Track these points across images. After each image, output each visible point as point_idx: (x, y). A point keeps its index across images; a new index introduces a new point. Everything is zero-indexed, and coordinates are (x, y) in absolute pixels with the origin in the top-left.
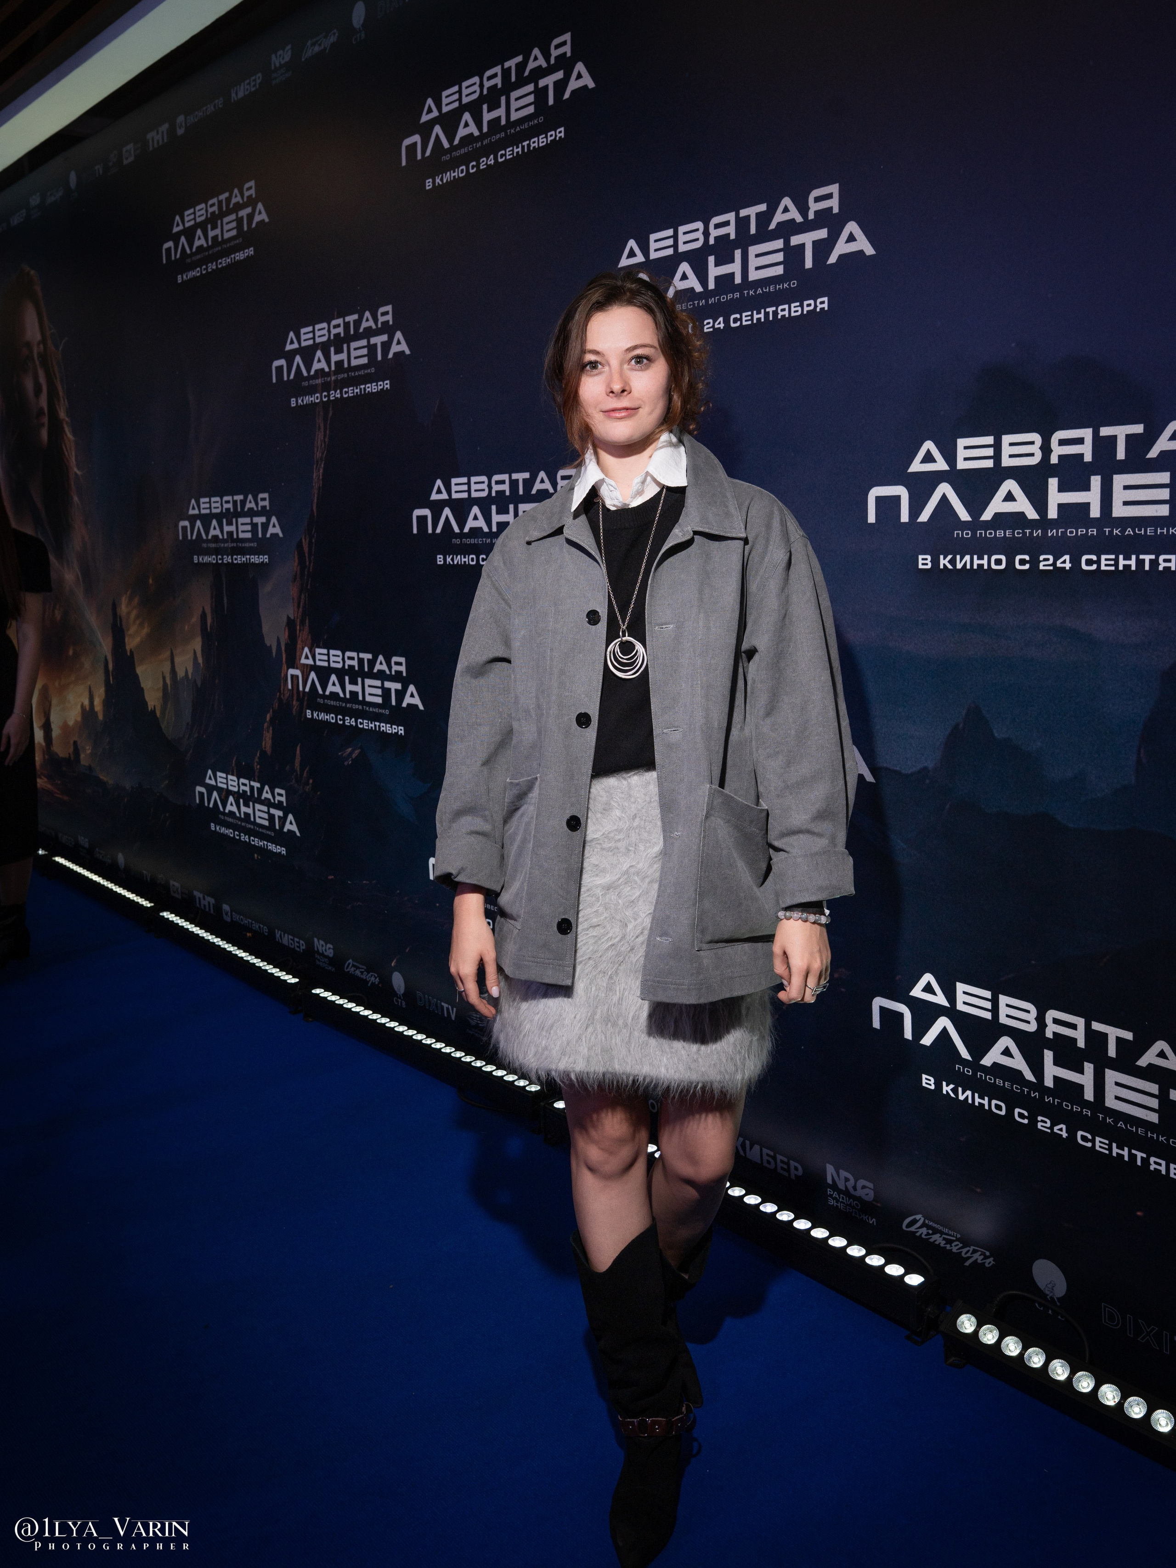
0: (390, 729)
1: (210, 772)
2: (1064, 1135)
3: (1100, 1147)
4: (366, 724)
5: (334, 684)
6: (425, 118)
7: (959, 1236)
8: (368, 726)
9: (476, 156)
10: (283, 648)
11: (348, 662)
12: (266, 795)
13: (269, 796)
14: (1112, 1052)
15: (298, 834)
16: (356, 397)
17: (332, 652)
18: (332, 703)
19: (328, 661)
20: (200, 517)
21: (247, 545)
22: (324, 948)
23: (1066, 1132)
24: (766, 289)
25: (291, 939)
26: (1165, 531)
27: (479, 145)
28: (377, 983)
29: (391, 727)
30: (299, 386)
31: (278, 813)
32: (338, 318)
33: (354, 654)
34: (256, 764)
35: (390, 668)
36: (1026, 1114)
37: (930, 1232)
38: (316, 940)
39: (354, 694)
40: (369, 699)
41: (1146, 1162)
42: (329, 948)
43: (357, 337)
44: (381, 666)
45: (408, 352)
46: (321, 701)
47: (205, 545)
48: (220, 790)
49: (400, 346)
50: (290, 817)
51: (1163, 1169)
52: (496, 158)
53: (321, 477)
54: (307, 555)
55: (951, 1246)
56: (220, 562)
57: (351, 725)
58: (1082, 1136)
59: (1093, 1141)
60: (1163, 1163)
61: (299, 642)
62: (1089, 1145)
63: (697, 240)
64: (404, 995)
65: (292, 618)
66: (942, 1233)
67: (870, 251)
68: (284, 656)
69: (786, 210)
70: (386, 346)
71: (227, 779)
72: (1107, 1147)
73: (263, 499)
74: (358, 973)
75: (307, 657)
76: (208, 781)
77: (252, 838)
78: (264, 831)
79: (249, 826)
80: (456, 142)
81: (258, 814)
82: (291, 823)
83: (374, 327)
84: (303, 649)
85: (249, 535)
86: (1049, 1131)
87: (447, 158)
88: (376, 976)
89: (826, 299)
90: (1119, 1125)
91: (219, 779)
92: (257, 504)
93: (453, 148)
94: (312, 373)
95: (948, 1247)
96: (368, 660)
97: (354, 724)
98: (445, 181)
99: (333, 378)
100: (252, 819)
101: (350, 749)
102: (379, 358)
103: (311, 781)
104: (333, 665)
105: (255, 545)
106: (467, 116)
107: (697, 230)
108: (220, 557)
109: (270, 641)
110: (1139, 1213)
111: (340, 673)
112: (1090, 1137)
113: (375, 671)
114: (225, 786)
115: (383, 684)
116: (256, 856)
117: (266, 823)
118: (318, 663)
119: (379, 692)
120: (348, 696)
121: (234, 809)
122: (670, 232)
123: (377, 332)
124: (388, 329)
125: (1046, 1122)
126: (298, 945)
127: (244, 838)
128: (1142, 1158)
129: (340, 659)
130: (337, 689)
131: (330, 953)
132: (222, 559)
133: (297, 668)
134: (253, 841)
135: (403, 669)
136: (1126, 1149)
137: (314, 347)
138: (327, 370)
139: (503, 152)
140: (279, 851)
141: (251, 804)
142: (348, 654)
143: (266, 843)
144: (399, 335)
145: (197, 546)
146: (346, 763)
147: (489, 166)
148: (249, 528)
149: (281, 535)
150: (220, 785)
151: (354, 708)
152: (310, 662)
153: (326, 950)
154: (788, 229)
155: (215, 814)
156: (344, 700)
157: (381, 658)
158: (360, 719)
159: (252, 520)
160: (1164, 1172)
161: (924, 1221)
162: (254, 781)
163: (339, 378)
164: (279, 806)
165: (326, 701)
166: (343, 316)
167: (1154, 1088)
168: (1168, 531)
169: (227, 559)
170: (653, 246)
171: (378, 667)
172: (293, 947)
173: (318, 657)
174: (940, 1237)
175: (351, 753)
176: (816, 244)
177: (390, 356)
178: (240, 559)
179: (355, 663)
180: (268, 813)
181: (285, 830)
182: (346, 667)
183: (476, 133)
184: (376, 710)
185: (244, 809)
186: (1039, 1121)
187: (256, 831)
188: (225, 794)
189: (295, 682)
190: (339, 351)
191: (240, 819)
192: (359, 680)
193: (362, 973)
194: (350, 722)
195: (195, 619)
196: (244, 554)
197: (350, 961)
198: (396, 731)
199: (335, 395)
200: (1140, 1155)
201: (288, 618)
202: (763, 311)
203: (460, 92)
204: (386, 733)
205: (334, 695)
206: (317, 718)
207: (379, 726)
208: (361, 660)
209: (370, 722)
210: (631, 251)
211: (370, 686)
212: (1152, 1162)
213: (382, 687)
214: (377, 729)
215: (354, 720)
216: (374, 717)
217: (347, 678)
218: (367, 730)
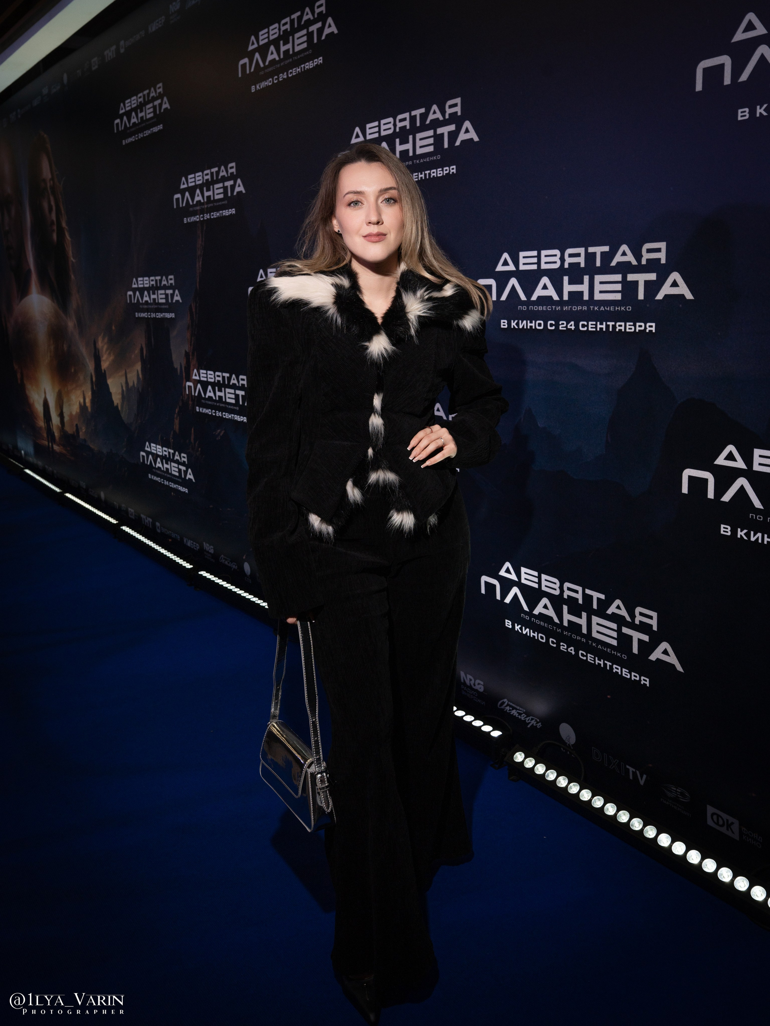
0: (239, 418)
1: (147, 443)
2: (573, 653)
3: (590, 659)
4: (227, 416)
5: (210, 392)
6: (250, 48)
7: (526, 711)
8: (228, 417)
9: (277, 73)
10: (183, 369)
11: (217, 378)
12: (177, 457)
13: (178, 458)
14: (595, 606)
15: (194, 481)
16: (218, 218)
17: (209, 372)
18: (210, 403)
19: (207, 377)
20: (138, 289)
21: (163, 307)
22: (209, 548)
23: (574, 651)
24: (425, 160)
25: (192, 543)
27: (279, 66)
28: (236, 569)
29: (240, 417)
30: (188, 210)
31: (183, 468)
32: (207, 169)
33: (220, 374)
34: (171, 439)
35: (238, 382)
36: (555, 641)
37: (511, 709)
38: (204, 543)
39: (220, 397)
40: (228, 400)
41: (611, 667)
42: (212, 548)
43: (218, 182)
44: (234, 381)
45: (244, 192)
46: (203, 401)
47: (141, 306)
48: (153, 454)
49: (240, 188)
50: (190, 471)
51: (619, 671)
52: (287, 75)
53: (201, 266)
54: (194, 313)
55: (521, 717)
56: (149, 317)
57: (220, 416)
58: (581, 653)
59: (587, 656)
60: (619, 668)
61: (192, 366)
62: (585, 658)
63: (390, 128)
64: (250, 575)
65: (188, 351)
66: (518, 710)
67: (476, 139)
68: (184, 374)
69: (435, 113)
70: (233, 187)
71: (156, 447)
72: (593, 659)
73: (171, 279)
74: (226, 563)
75: (196, 375)
76: (147, 449)
77: (170, 483)
78: (176, 479)
79: (168, 476)
80: (267, 64)
81: (173, 469)
82: (190, 474)
83: (226, 176)
84: (193, 370)
85: (164, 301)
86: (566, 651)
87: (262, 73)
88: (236, 564)
89: (454, 167)
90: (599, 647)
91: (152, 448)
92: (168, 282)
93: (266, 67)
94: (195, 203)
95: (519, 717)
96: (227, 377)
97: (221, 415)
98: (261, 87)
99: (206, 206)
100: (170, 472)
101: (218, 431)
102: (229, 195)
104: (209, 380)
105: (167, 307)
106: (272, 48)
107: (390, 123)
108: (149, 314)
109: (177, 365)
110: (609, 697)
111: (213, 385)
112: (585, 654)
113: (231, 384)
114: (155, 452)
115: (235, 392)
116: (172, 493)
117: (177, 474)
118: (202, 379)
119: (233, 396)
120: (217, 399)
121: (160, 465)
122: (376, 124)
123: (228, 179)
124: (233, 177)
125: (564, 646)
126: (195, 546)
127: (166, 483)
128: (610, 665)
129: (212, 376)
130: (212, 394)
131: (212, 551)
132: (150, 315)
133: (191, 382)
134: (171, 485)
135: (245, 382)
136: (602, 660)
137: (196, 187)
138: (202, 201)
139: (291, 71)
140: (184, 491)
141: (169, 462)
142: (217, 373)
143: (177, 486)
144: (239, 181)
145: (138, 307)
146: (217, 439)
147: (284, 79)
148: (164, 296)
149: (181, 301)
150: (153, 451)
151: (221, 406)
152: (197, 378)
153: (210, 549)
154: (436, 124)
155: (151, 468)
156: (215, 401)
157: (234, 376)
158: (224, 412)
159: (165, 292)
160: (620, 673)
161: (508, 702)
162: (170, 449)
163: (209, 207)
164: (183, 464)
165: (206, 401)
166: (210, 168)
167: (614, 626)
169: (153, 315)
170: (368, 131)
171: (232, 382)
172: (193, 547)
173: (201, 375)
175: (220, 432)
176: (450, 133)
177: (235, 194)
178: (160, 315)
179: (220, 379)
180: (178, 468)
181: (187, 478)
182: (216, 381)
183: (277, 59)
184: (232, 407)
185: (165, 466)
186: (561, 645)
187: (172, 478)
188: (155, 456)
189: (190, 390)
190: (208, 190)
191: (163, 471)
192: (223, 389)
193: (228, 563)
194: (219, 414)
195: (137, 351)
196: (161, 312)
197: (222, 556)
198: (242, 420)
199: (207, 216)
200: (609, 664)
201: (186, 351)
202: (423, 173)
203: (268, 33)
204: (237, 421)
205: (210, 398)
206: (202, 412)
207: (234, 417)
208: (223, 377)
209: (229, 414)
210: (357, 134)
211: (229, 393)
212: (614, 668)
213: (235, 394)
214: (233, 419)
215: (220, 413)
216: (231, 412)
217: (217, 388)
218: (227, 419)
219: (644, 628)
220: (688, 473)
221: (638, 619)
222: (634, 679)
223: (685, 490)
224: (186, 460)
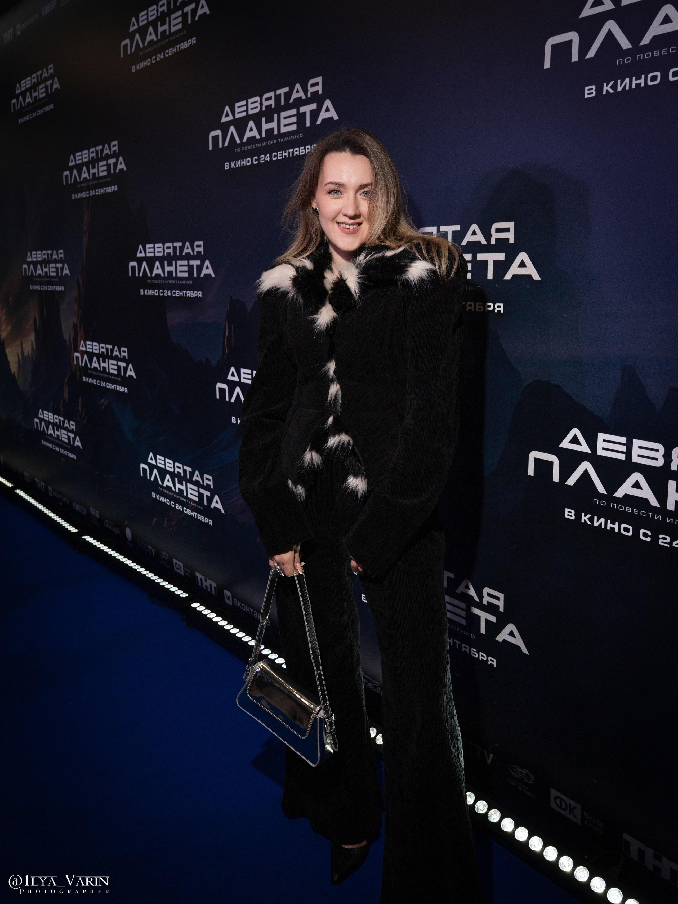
0: (121, 389)
1: (40, 411)
5: (95, 362)
6: (132, 29)
7: (379, 684)
8: (111, 387)
9: (155, 53)
10: (71, 340)
11: (102, 350)
12: (66, 425)
13: (68, 425)
14: (445, 585)
15: (81, 448)
16: (103, 195)
17: (94, 344)
18: (95, 373)
19: (92, 349)
20: (32, 262)
21: (54, 280)
22: (94, 513)
24: (288, 138)
25: (80, 507)
26: (469, 288)
27: (156, 46)
28: (118, 533)
30: (76, 187)
31: (72, 435)
32: (93, 147)
33: (104, 345)
34: (61, 407)
35: (120, 354)
37: (367, 681)
38: (91, 508)
39: (105, 368)
40: (111, 372)
41: (460, 646)
42: (97, 513)
43: (102, 159)
44: (116, 352)
45: (126, 169)
46: (89, 371)
47: (35, 279)
48: (45, 421)
49: (122, 165)
50: (77, 438)
51: (468, 650)
52: (164, 55)
53: (87, 241)
54: (81, 287)
55: (376, 690)
60: (468, 647)
61: (79, 337)
63: (257, 107)
64: (131, 540)
65: (75, 323)
66: (372, 682)
67: (336, 118)
68: (72, 345)
69: (298, 92)
70: (116, 165)
71: (48, 415)
73: (61, 254)
74: (110, 527)
75: (82, 346)
76: (40, 416)
77: (61, 449)
78: (66, 445)
79: (59, 442)
80: (146, 44)
81: (63, 435)
82: (78, 441)
83: (109, 153)
84: (80, 341)
85: (55, 274)
87: (141, 53)
88: (118, 529)
91: (45, 415)
92: (58, 256)
93: (145, 48)
94: (82, 180)
95: (375, 690)
96: (110, 349)
97: (105, 385)
98: (141, 67)
99: (92, 183)
100: (60, 438)
101: (103, 400)
102: (113, 172)
103: (86, 418)
104: (94, 351)
105: (58, 280)
106: (151, 29)
107: (257, 102)
108: (41, 286)
109: (66, 336)
111: (98, 356)
113: (114, 355)
114: (47, 419)
115: (117, 363)
116: (63, 459)
117: (66, 441)
118: (88, 350)
119: (116, 367)
120: (102, 369)
121: (52, 432)
122: (244, 103)
123: (111, 157)
124: (115, 155)
126: (83, 510)
127: (57, 449)
128: (459, 644)
129: (97, 348)
130: (97, 365)
131: (97, 516)
132: (43, 288)
133: (78, 352)
134: (61, 451)
135: (126, 354)
136: (452, 639)
137: (82, 164)
138: (88, 178)
139: (167, 51)
140: (73, 457)
141: (60, 429)
142: (101, 345)
143: (67, 452)
144: (121, 159)
145: (32, 280)
146: (102, 408)
147: (161, 59)
148: (54, 270)
149: (70, 275)
150: (45, 418)
151: (105, 376)
152: (84, 349)
154: (298, 103)
155: (43, 435)
156: (100, 371)
157: (116, 348)
158: (108, 383)
159: (56, 265)
160: (468, 653)
161: (364, 675)
162: (61, 416)
163: (94, 183)
165: (92, 372)
166: (95, 146)
167: (463, 606)
168: (471, 288)
169: (45, 288)
170: (236, 110)
172: (80, 512)
173: (88, 346)
174: (371, 684)
175: (104, 402)
176: (311, 112)
177: (118, 171)
178: (51, 288)
179: (104, 350)
180: (67, 435)
181: (75, 445)
182: (101, 353)
183: (155, 39)
184: (115, 378)
185: (56, 432)
187: (62, 445)
188: (48, 423)
189: (77, 360)
190: (93, 167)
191: (54, 438)
192: (107, 360)
193: (112, 527)
195: (31, 322)
196: (53, 285)
197: (107, 520)
198: (124, 390)
199: (92, 193)
200: (458, 642)
201: (73, 323)
202: (287, 151)
203: (147, 14)
204: (119, 391)
205: (95, 368)
206: (88, 382)
207: (116, 387)
208: (107, 349)
209: (112, 385)
210: (227, 113)
211: (112, 364)
212: (463, 647)
213: (117, 365)
214: (115, 389)
215: (104, 383)
216: (114, 382)
217: (101, 359)
218: (110, 389)
219: (491, 609)
220: (534, 455)
221: (486, 599)
222: (482, 659)
223: (531, 472)
224: (74, 427)
